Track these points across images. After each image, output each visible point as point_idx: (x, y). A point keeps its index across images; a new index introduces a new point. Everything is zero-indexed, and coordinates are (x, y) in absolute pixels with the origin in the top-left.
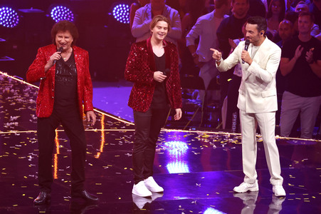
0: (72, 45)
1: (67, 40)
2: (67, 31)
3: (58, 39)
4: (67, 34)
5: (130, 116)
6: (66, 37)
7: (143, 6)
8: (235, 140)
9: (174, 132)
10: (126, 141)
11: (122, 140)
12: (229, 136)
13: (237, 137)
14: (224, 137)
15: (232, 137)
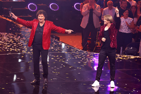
0: (45, 20)
1: (42, 18)
2: (42, 14)
3: (39, 17)
4: (42, 15)
5: (80, 47)
6: (42, 16)
7: (86, 3)
8: (121, 57)
9: (97, 54)
10: (78, 57)
11: (77, 57)
12: (119, 56)
13: (122, 57)
14: (117, 56)
15: (120, 56)
